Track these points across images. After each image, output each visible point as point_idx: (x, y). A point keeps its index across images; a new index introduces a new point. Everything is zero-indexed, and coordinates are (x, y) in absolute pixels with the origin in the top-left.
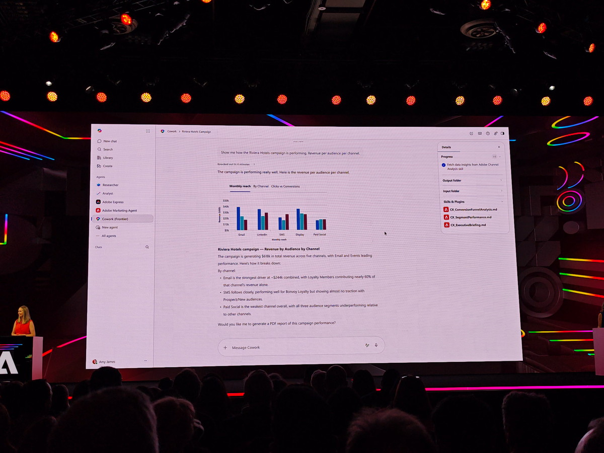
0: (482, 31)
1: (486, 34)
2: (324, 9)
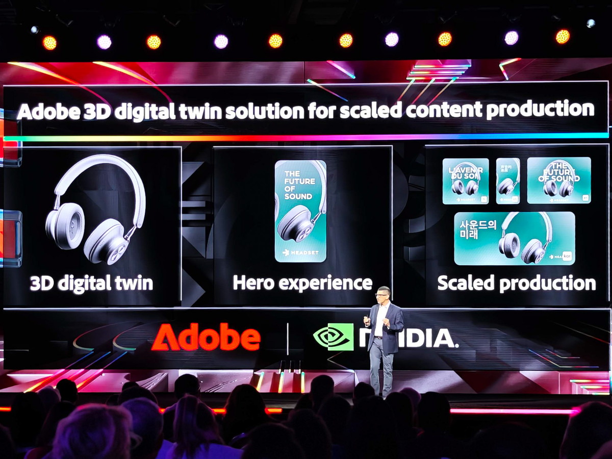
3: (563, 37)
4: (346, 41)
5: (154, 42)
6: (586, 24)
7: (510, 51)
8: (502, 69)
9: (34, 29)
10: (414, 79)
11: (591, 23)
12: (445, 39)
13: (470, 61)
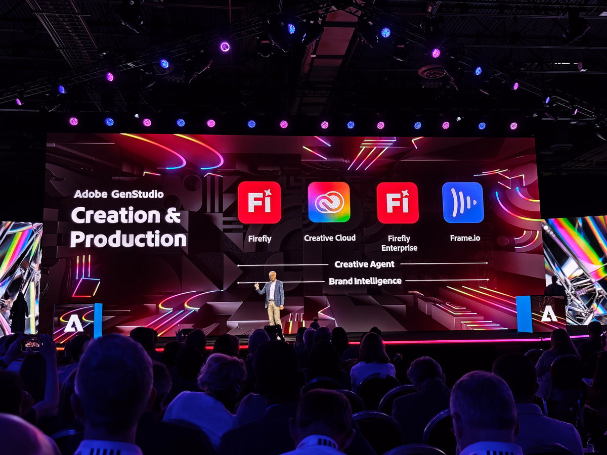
0: (434, 73)
1: (437, 75)
2: (315, 56)
3: (446, 125)
4: (325, 125)
5: (211, 123)
6: (457, 118)
7: (417, 133)
8: (413, 142)
9: (137, 116)
10: (364, 147)
11: (459, 119)
12: (381, 125)
13: (395, 138)
